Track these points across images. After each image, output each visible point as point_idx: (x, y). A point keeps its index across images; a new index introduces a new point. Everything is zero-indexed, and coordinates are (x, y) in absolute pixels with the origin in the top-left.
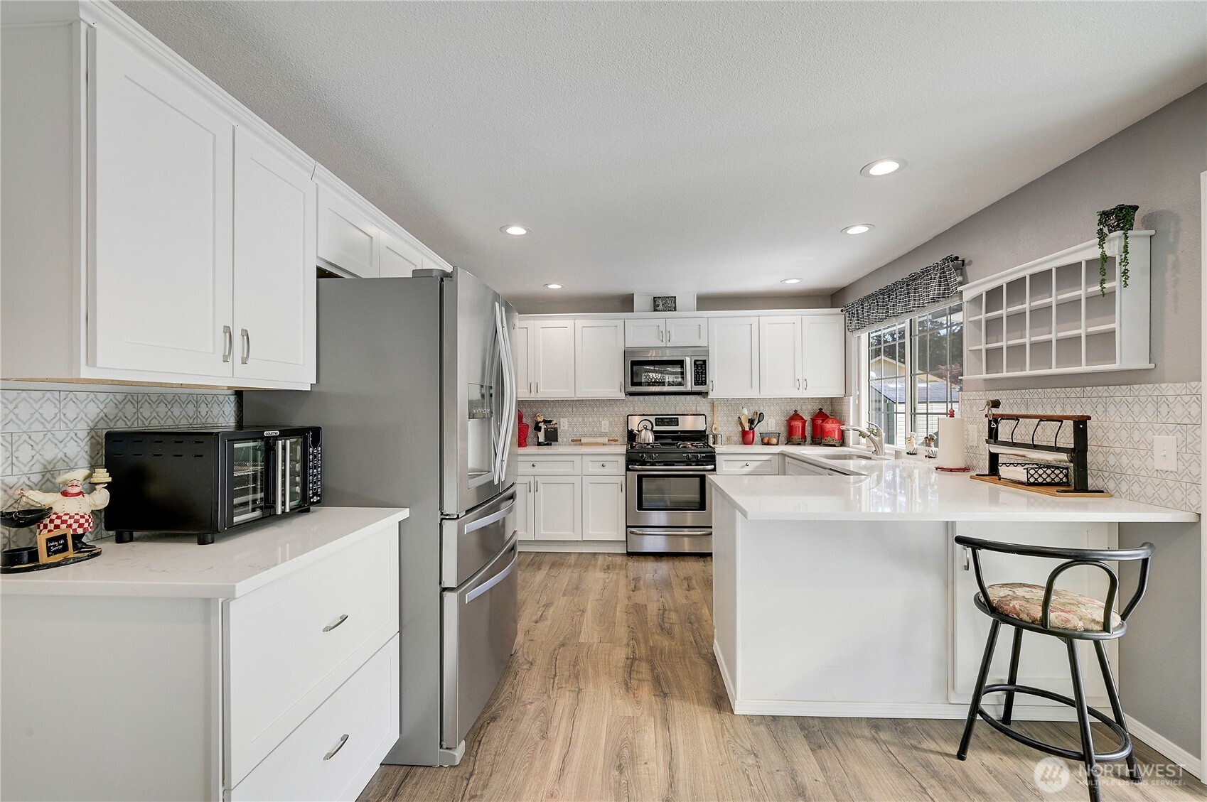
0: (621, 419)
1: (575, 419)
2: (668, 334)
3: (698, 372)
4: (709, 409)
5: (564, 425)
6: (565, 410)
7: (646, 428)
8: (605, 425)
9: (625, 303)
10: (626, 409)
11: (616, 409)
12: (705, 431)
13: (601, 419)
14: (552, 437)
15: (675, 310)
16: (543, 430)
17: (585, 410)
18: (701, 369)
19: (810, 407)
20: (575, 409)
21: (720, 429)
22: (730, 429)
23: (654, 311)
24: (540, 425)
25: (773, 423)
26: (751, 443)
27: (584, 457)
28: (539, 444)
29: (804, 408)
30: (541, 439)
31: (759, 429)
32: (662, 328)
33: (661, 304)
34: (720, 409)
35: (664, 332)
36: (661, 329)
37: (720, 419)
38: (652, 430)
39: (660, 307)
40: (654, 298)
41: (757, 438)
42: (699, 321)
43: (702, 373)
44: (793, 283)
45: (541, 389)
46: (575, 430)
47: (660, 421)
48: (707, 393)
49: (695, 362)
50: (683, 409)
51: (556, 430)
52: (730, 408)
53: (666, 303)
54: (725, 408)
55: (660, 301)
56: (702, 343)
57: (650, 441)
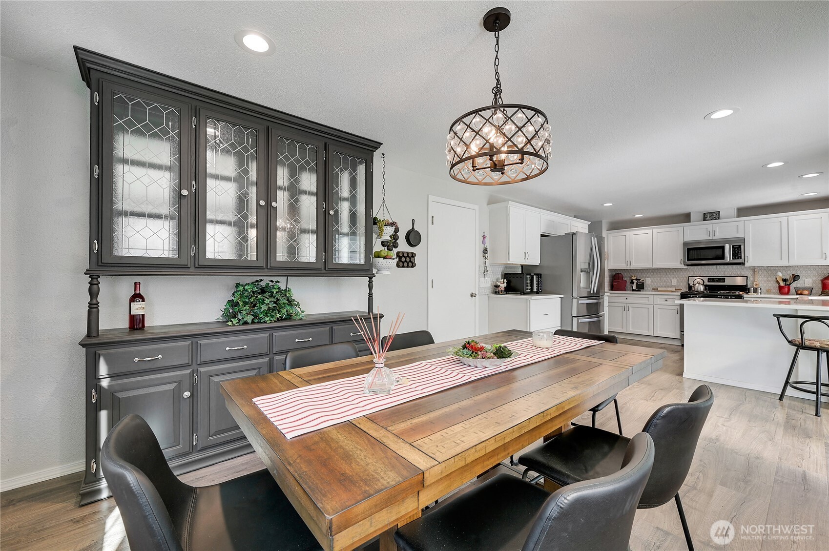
0: (685, 279)
1: (655, 279)
2: (713, 232)
4: (752, 273)
5: (648, 281)
6: (649, 274)
7: (699, 283)
8: (674, 282)
9: (686, 218)
10: (689, 273)
11: (682, 273)
12: (746, 286)
13: (671, 278)
14: (641, 287)
15: (719, 219)
16: (635, 283)
17: (662, 273)
20: (655, 274)
21: (760, 285)
22: (770, 285)
23: (704, 220)
24: (633, 281)
25: (809, 281)
26: (787, 293)
27: (655, 296)
28: (633, 290)
30: (634, 287)
31: (794, 285)
32: (710, 229)
33: (708, 217)
34: (760, 273)
35: (711, 231)
37: (760, 279)
38: (703, 284)
39: (708, 218)
40: (704, 213)
41: (793, 291)
42: (737, 223)
43: (738, 252)
45: (633, 264)
46: (655, 284)
47: (711, 280)
48: (743, 264)
49: (733, 246)
50: (730, 273)
51: (643, 284)
52: (770, 272)
53: (714, 216)
54: (765, 272)
55: (708, 215)
56: (740, 235)
57: (702, 290)
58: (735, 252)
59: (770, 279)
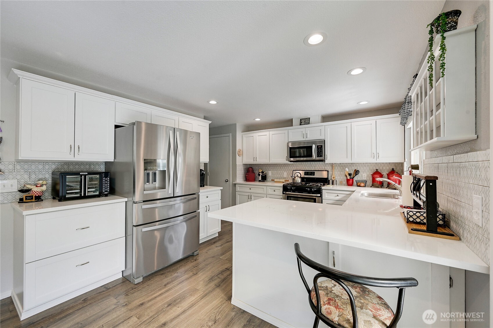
0: (291, 172)
1: (274, 172)
4: (331, 168)
5: (270, 174)
6: (270, 168)
7: (298, 176)
9: (289, 123)
10: (294, 168)
11: (290, 168)
12: (327, 179)
13: (284, 172)
14: (264, 178)
15: (309, 124)
16: (261, 175)
17: (278, 168)
18: (321, 150)
19: (388, 168)
20: (274, 168)
21: (336, 178)
22: (342, 178)
23: (300, 125)
24: (260, 173)
25: (365, 175)
26: (352, 185)
27: (267, 187)
28: (259, 181)
29: (384, 168)
30: (260, 179)
31: (356, 179)
32: (304, 132)
33: (303, 122)
34: (336, 168)
35: (305, 134)
36: (303, 133)
37: (336, 173)
39: (303, 123)
40: (301, 119)
41: (355, 183)
42: (320, 128)
43: (321, 151)
44: (364, 104)
45: (258, 160)
46: (274, 176)
47: (306, 173)
48: (325, 161)
49: (317, 146)
51: (266, 176)
52: (342, 168)
53: (305, 121)
54: (339, 168)
55: (303, 120)
56: (322, 138)
57: (299, 182)
58: (319, 151)
59: (342, 173)
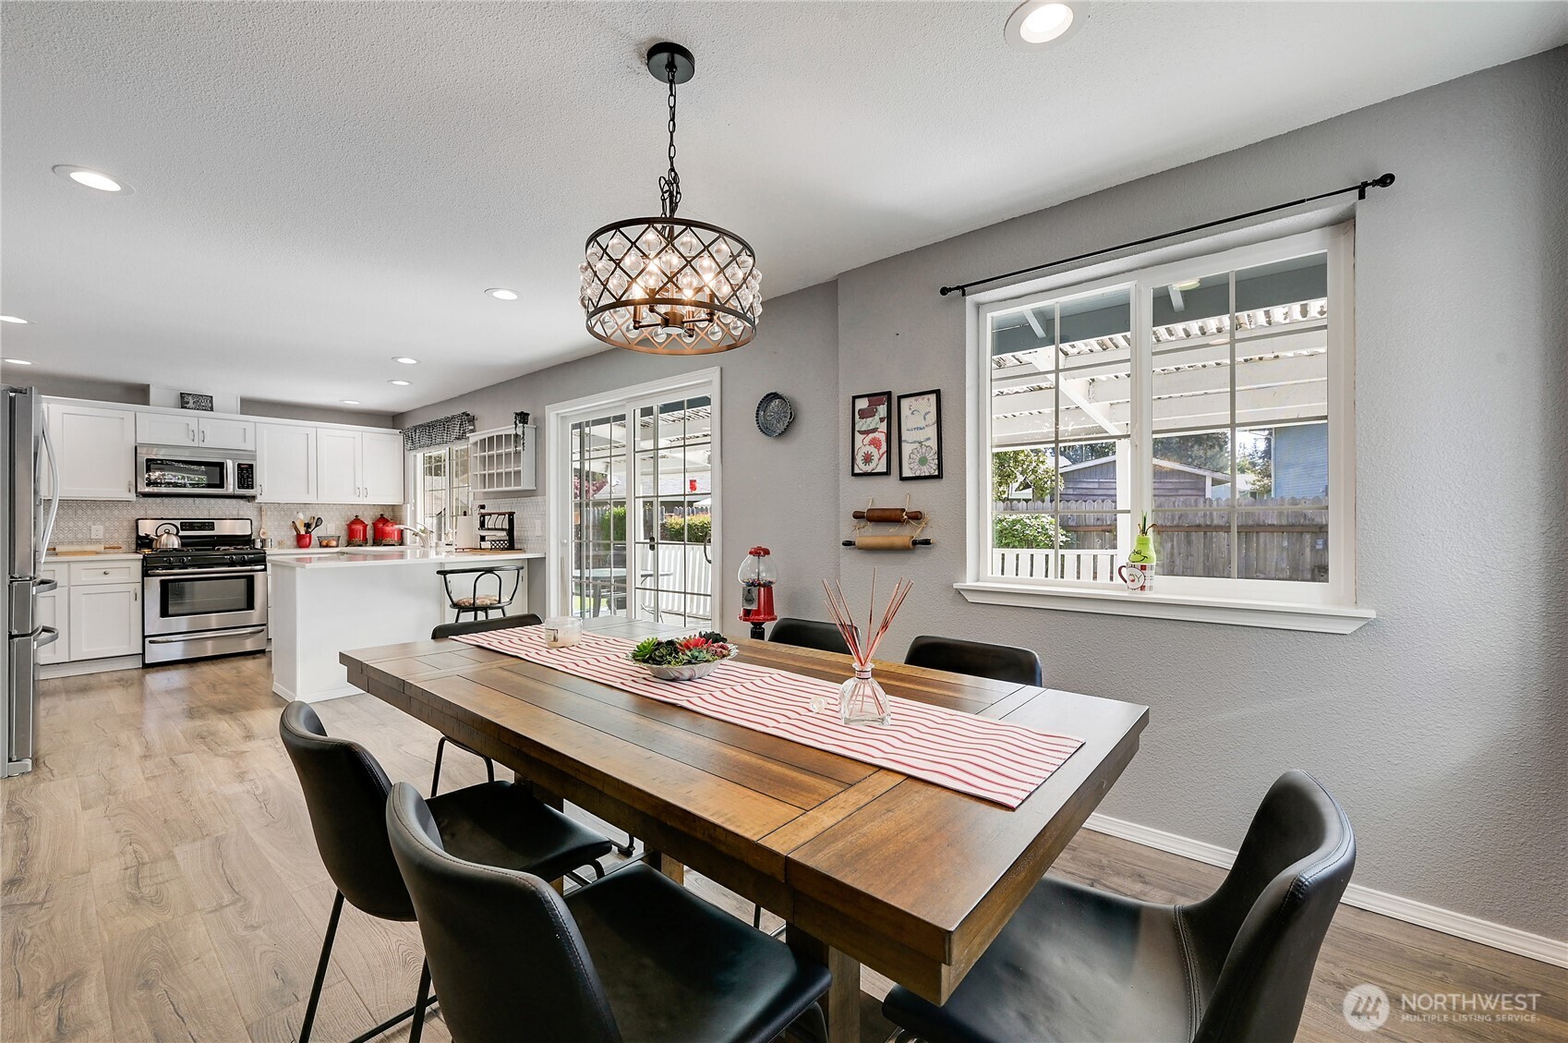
0: (125, 524)
2: (201, 434)
3: (242, 476)
4: (256, 513)
7: (168, 533)
9: (138, 394)
10: (133, 512)
12: (250, 536)
13: (90, 523)
15: (212, 410)
17: (63, 512)
18: (246, 475)
19: (371, 513)
21: (269, 533)
22: (282, 533)
23: (182, 408)
25: (332, 527)
26: (307, 546)
27: (73, 565)
29: (366, 513)
31: (316, 533)
32: (193, 426)
33: (191, 402)
34: (269, 513)
35: (196, 432)
36: (191, 428)
37: (269, 524)
38: (177, 534)
39: (191, 405)
40: (181, 394)
41: (315, 541)
42: (243, 425)
43: (248, 477)
47: (187, 525)
48: (254, 497)
49: (239, 465)
50: (220, 513)
52: (282, 513)
53: (203, 403)
54: (276, 513)
55: (190, 398)
56: (249, 446)
57: (176, 547)
59: (283, 523)
